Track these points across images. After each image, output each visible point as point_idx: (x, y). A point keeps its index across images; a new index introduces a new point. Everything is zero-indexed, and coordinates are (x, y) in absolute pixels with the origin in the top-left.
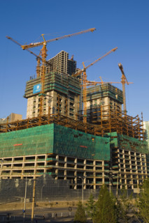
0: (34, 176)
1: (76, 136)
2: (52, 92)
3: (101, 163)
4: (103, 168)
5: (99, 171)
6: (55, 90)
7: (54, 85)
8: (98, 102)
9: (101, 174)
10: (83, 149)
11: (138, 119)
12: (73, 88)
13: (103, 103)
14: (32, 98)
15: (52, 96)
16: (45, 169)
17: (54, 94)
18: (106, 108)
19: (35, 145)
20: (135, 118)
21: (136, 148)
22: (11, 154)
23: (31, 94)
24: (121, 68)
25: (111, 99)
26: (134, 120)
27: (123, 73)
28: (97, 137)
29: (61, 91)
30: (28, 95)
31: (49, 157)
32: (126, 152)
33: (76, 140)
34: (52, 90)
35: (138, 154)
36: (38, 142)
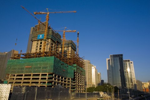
0: (39, 85)
1: (62, 65)
2: (50, 40)
3: (70, 79)
4: (70, 82)
5: (69, 83)
6: (51, 39)
7: (51, 36)
8: (66, 49)
9: (69, 85)
10: (64, 71)
11: (82, 59)
12: (59, 40)
13: (68, 49)
14: (36, 41)
15: (49, 41)
16: (47, 82)
17: (50, 41)
18: (70, 52)
19: (40, 67)
20: (81, 58)
21: (82, 73)
22: (22, 72)
23: (36, 40)
24: (78, 34)
25: (72, 48)
26: (81, 59)
27: (78, 37)
28: (69, 66)
29: (54, 40)
30: (34, 40)
31: (49, 75)
32: (78, 74)
33: (61, 66)
34: (49, 39)
35: (82, 76)
36: (43, 66)
